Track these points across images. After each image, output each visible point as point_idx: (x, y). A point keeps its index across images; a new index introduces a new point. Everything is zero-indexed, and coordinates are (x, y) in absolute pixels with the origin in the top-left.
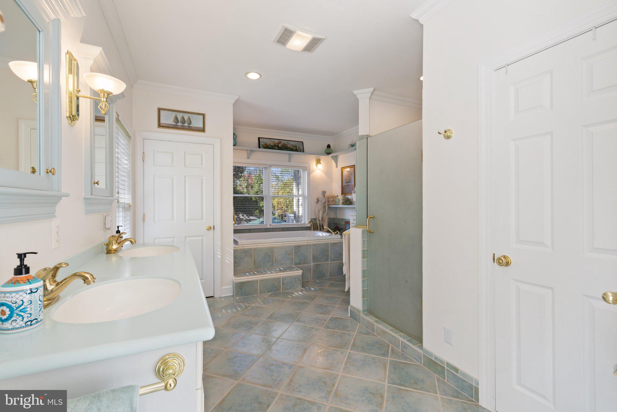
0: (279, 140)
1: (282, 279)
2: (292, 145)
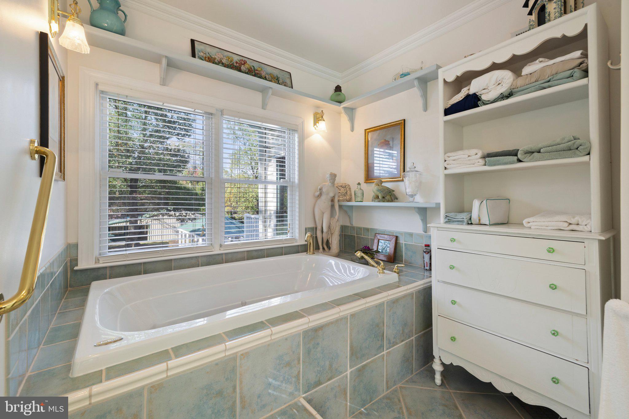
0: (241, 58)
2: (270, 74)
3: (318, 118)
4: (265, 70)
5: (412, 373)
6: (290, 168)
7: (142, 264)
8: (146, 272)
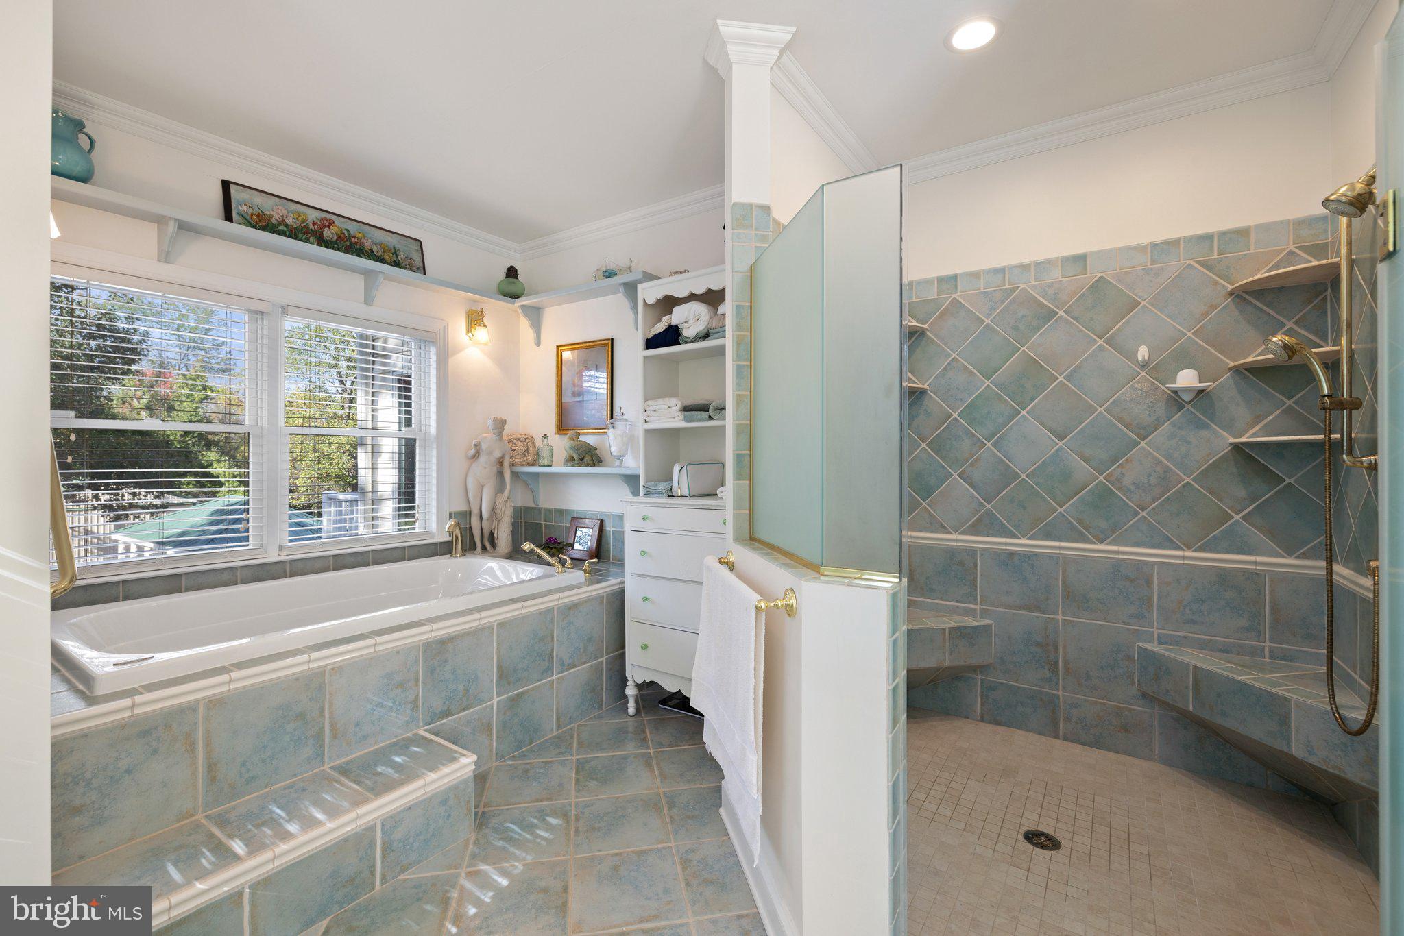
0: (324, 215)
1: (383, 825)
2: (381, 244)
3: (475, 319)
4: (370, 236)
5: (600, 707)
6: (420, 408)
7: (121, 585)
8: (127, 598)
